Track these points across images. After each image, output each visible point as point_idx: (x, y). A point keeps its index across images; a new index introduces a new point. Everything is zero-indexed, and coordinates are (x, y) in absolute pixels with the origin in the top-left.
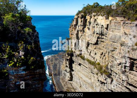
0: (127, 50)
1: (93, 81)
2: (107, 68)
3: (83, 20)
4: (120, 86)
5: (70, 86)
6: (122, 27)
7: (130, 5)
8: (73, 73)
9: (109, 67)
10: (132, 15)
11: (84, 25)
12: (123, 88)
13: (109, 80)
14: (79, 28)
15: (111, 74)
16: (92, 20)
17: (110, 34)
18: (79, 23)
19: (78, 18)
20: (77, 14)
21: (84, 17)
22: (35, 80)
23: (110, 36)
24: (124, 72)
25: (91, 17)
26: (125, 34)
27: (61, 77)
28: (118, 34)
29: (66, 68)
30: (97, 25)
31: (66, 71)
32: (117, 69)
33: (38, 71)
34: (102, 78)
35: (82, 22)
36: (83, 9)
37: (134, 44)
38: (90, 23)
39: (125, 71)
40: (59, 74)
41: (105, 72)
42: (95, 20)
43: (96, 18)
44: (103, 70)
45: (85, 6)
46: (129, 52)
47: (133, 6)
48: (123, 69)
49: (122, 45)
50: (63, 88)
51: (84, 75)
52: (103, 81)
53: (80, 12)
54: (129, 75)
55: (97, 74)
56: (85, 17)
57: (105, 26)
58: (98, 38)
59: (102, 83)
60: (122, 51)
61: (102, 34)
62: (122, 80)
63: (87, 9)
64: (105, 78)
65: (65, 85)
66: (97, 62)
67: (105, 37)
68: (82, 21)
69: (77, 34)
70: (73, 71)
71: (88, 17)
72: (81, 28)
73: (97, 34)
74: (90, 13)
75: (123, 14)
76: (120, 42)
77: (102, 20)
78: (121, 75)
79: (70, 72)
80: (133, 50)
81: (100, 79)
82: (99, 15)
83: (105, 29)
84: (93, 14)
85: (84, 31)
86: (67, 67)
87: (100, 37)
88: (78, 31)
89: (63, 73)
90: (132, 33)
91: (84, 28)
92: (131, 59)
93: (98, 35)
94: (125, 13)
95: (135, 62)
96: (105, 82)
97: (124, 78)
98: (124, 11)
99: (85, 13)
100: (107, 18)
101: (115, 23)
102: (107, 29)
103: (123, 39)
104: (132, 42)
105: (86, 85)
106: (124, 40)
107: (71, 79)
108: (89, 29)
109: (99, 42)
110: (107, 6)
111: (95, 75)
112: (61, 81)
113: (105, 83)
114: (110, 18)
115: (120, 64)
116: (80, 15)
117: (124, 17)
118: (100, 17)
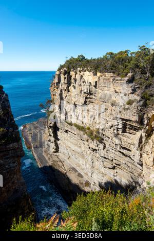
0: (119, 110)
1: (83, 149)
2: (98, 132)
3: (66, 76)
4: (113, 151)
5: (56, 159)
6: (112, 85)
7: (119, 59)
8: (59, 142)
9: (100, 131)
10: (121, 70)
11: (69, 83)
12: (116, 153)
13: (101, 146)
14: (63, 86)
15: (103, 139)
16: (78, 77)
17: (100, 93)
18: (63, 81)
19: (60, 74)
20: (59, 70)
21: (67, 73)
22: (7, 158)
23: (100, 95)
24: (116, 135)
25: (76, 73)
26: (116, 92)
27: (44, 149)
28: (108, 92)
29: (50, 138)
30: (83, 82)
31: (50, 141)
32: (109, 133)
33: (11, 146)
34: (93, 145)
35: (66, 80)
36: (66, 63)
37: (125, 103)
38: (75, 80)
39: (118, 134)
40: (41, 146)
41: (96, 137)
42: (82, 76)
43: (82, 73)
44: (94, 135)
45: (68, 59)
46: (120, 112)
47: (122, 60)
48: (116, 132)
49: (113, 105)
50: (47, 163)
51: (73, 143)
52: (94, 147)
53: (62, 67)
54: (122, 138)
55: (87, 141)
56: (69, 73)
57: (93, 84)
58: (86, 98)
59: (94, 150)
60: (113, 112)
61: (90, 93)
62: (116, 144)
63: (70, 63)
64: (96, 145)
65: (49, 159)
66: (86, 127)
67: (93, 97)
68: (65, 78)
69: (61, 95)
70: (58, 140)
71: (72, 73)
72: (65, 87)
73: (85, 93)
74: (74, 68)
75: (112, 69)
76: (110, 101)
77: (89, 77)
78: (114, 139)
79: (55, 141)
80: (125, 109)
81: (91, 146)
82: (85, 71)
83: (94, 87)
84: (79, 69)
85: (69, 91)
86: (51, 136)
87: (88, 96)
88: (61, 91)
89: (46, 143)
90: (122, 91)
91: (68, 87)
92: (123, 119)
93: (86, 95)
94: (114, 68)
95: (128, 123)
96: (97, 148)
97: (117, 142)
98: (113, 66)
99: (68, 68)
100: (95, 74)
101: (104, 79)
102: (95, 86)
103: (113, 98)
104: (123, 101)
105: (75, 155)
106: (115, 99)
107: (57, 150)
108: (75, 88)
109: (87, 103)
110: (94, 59)
111: (85, 142)
112: (44, 154)
113: (96, 150)
114: (99, 74)
115: (112, 126)
116: (62, 71)
117: (114, 73)
118: (87, 73)
